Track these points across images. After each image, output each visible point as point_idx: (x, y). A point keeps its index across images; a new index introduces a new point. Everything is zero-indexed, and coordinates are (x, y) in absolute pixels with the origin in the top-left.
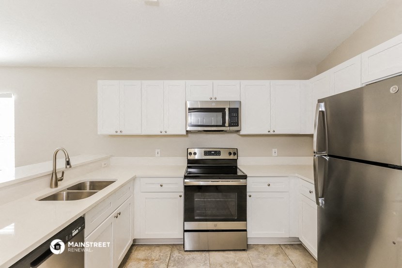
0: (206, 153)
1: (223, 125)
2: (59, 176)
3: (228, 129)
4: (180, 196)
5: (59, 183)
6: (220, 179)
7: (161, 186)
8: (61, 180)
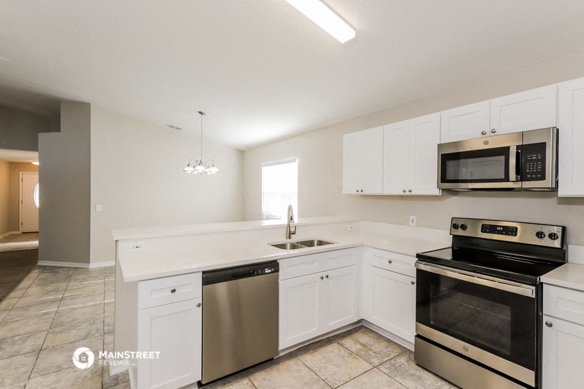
0: (485, 229)
1: (507, 179)
2: (293, 230)
3: (518, 185)
4: (413, 283)
5: (292, 236)
6: (474, 272)
7: (390, 262)
8: (294, 233)
